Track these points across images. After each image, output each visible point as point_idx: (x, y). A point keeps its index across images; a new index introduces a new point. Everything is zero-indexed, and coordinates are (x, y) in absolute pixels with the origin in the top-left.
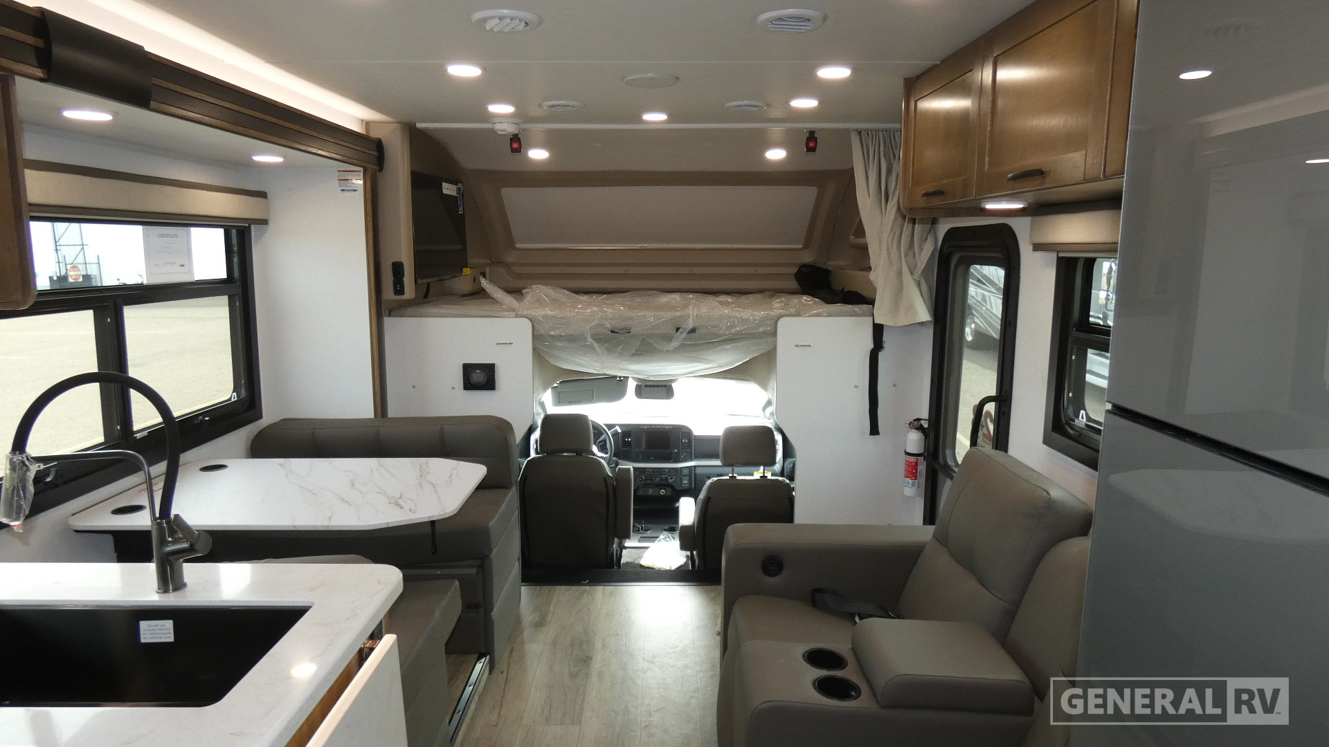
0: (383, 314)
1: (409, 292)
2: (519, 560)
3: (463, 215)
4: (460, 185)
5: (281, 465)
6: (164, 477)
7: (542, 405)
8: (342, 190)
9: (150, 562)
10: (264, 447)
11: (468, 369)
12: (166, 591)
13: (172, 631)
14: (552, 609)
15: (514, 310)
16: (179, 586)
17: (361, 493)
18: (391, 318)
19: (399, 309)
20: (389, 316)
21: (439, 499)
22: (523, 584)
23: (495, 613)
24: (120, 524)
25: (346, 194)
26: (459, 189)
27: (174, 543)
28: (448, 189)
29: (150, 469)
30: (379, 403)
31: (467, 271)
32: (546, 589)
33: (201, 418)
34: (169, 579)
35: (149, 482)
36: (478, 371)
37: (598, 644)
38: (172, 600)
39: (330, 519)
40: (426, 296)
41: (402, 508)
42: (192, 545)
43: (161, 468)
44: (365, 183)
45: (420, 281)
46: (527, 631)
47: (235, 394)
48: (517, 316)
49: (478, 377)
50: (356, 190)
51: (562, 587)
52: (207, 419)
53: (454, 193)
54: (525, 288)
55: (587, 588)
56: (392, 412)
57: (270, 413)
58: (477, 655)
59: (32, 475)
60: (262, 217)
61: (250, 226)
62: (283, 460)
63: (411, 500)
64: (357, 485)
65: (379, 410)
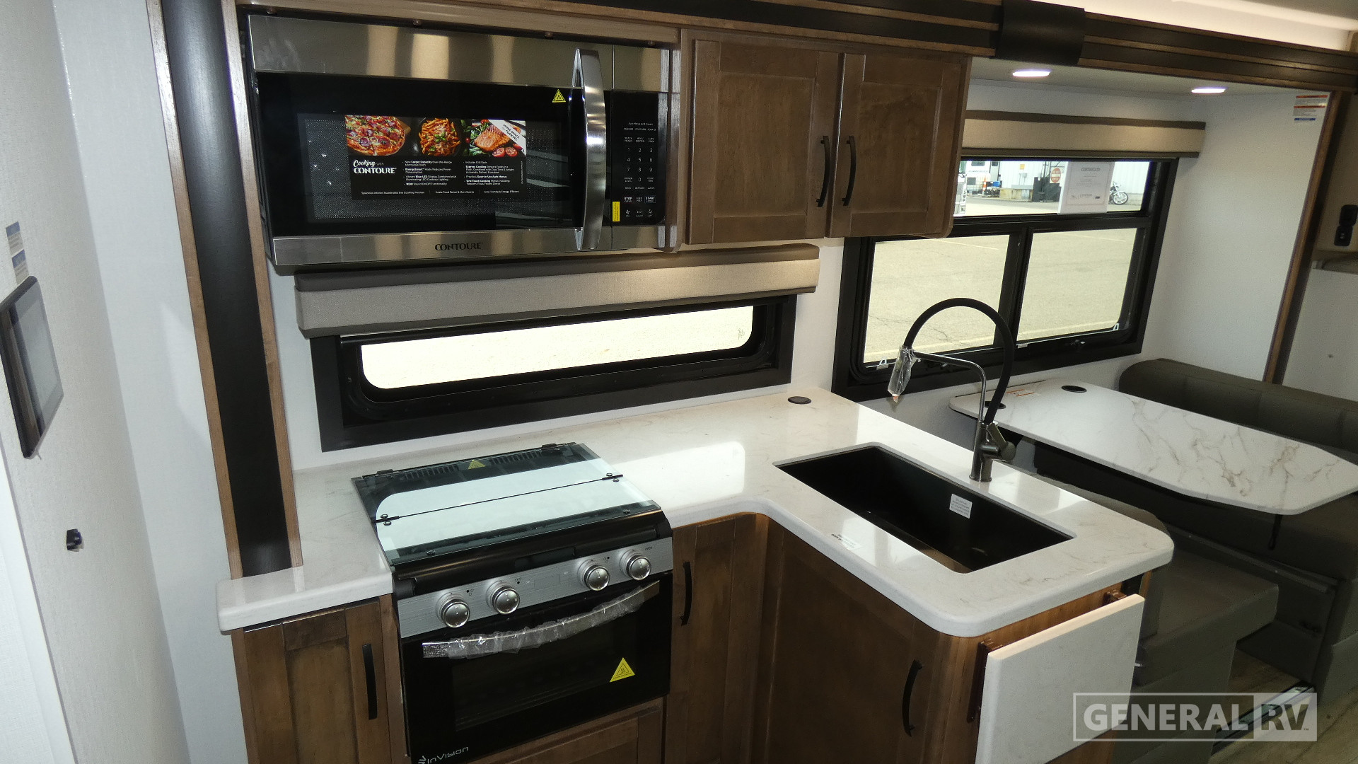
0: (1310, 265)
5: (1135, 403)
8: (1297, 119)
12: (976, 479)
13: (970, 511)
16: (987, 479)
17: (1198, 455)
18: (1319, 270)
20: (1319, 267)
21: (1286, 491)
25: (1300, 123)
27: (989, 444)
29: (986, 382)
30: (1273, 366)
33: (1077, 341)
34: (981, 470)
38: (977, 487)
41: (1233, 485)
42: (999, 451)
44: (1329, 107)
47: (1118, 324)
50: (1314, 119)
52: (1082, 343)
56: (1286, 380)
57: (1150, 350)
58: (1298, 681)
59: (911, 364)
60: (1192, 150)
61: (1178, 159)
62: (1139, 398)
63: (1250, 482)
64: (1199, 446)
65: (1272, 373)
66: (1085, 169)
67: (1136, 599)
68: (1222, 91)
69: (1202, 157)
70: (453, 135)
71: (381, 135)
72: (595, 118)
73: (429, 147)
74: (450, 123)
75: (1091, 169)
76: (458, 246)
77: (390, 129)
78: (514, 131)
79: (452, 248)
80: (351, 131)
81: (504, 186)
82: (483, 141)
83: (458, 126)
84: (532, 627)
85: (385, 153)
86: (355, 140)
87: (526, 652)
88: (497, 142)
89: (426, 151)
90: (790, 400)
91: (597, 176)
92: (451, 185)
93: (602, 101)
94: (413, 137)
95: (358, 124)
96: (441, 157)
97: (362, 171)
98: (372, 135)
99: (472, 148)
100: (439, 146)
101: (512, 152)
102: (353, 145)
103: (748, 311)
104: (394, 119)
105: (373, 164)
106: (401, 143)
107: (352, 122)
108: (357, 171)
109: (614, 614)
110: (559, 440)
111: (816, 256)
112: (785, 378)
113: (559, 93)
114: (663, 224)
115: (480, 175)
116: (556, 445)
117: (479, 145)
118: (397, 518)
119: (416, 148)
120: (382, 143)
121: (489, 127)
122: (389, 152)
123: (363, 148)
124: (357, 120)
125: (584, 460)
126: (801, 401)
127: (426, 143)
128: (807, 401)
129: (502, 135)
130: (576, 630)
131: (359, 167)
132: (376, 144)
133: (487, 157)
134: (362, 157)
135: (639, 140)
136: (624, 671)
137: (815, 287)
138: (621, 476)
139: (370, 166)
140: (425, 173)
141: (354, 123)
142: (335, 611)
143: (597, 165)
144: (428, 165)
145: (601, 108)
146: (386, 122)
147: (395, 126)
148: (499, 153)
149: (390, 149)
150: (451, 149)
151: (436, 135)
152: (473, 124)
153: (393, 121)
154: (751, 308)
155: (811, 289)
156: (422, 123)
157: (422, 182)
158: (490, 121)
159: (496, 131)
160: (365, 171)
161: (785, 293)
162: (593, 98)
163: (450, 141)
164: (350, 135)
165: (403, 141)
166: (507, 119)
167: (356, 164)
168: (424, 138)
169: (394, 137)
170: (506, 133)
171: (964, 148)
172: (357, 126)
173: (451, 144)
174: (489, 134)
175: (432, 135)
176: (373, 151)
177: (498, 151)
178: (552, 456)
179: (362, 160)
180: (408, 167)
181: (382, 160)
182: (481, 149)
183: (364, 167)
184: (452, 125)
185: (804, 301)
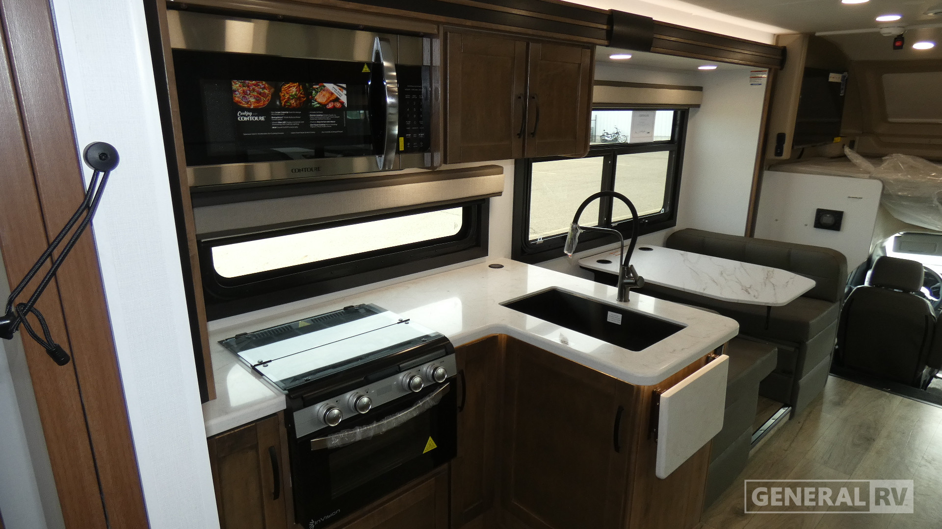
0: (764, 168)
1: (786, 154)
2: (831, 354)
3: (844, 96)
4: (846, 73)
5: (682, 254)
6: (628, 247)
7: (883, 249)
8: (752, 84)
9: (615, 286)
10: (674, 243)
11: (820, 213)
12: (621, 301)
13: (621, 320)
14: (851, 397)
15: (869, 173)
16: (627, 300)
17: (726, 280)
18: (769, 171)
19: (775, 166)
20: (769, 170)
21: (775, 294)
22: (830, 374)
23: (803, 381)
24: (600, 267)
25: (754, 87)
26: (844, 77)
27: (628, 279)
28: (834, 78)
29: (624, 241)
30: (749, 227)
31: (837, 139)
32: (850, 384)
33: (643, 220)
34: (623, 296)
35: (622, 248)
36: (828, 215)
37: (884, 433)
38: (622, 305)
39: (704, 290)
40: (800, 157)
41: (749, 293)
42: (636, 282)
43: (628, 242)
44: (768, 77)
45: (796, 147)
46: (826, 406)
47: (663, 209)
48: (870, 178)
49: (828, 219)
50: (760, 84)
51: (865, 387)
52: (646, 221)
53: (839, 80)
54: (886, 155)
55: (888, 394)
56: (757, 235)
57: (681, 223)
58: (783, 404)
59: (578, 234)
60: (697, 103)
61: (689, 109)
62: (683, 252)
63: (757, 291)
64: (724, 274)
65: (749, 232)
66: (641, 116)
67: (723, 358)
68: (714, 68)
69: (702, 107)
70: (301, 94)
71: (255, 94)
72: (391, 84)
73: (286, 102)
74: (299, 85)
75: (644, 116)
76: (306, 170)
77: (261, 90)
78: (339, 91)
79: (302, 171)
80: (236, 91)
81: (333, 128)
82: (320, 98)
83: (304, 88)
84: (378, 421)
85: (258, 106)
86: (238, 97)
87: (376, 437)
88: (329, 98)
89: (284, 105)
90: (490, 266)
91: (392, 123)
92: (301, 128)
93: (394, 72)
94: (276, 95)
95: (240, 86)
96: (294, 109)
97: (243, 119)
98: (250, 94)
99: (314, 103)
100: (293, 102)
101: (338, 105)
102: (237, 101)
103: (459, 211)
104: (264, 83)
105: (251, 114)
106: (268, 100)
107: (236, 85)
108: (240, 118)
109: (427, 407)
110: (356, 303)
111: (502, 173)
112: (485, 252)
113: (366, 66)
114: (429, 151)
115: (319, 121)
116: (353, 306)
117: (318, 100)
118: (270, 361)
119: (278, 103)
120: (256, 100)
121: (323, 88)
122: (261, 106)
123: (244, 103)
124: (239, 84)
125: (377, 313)
126: (497, 266)
127: (284, 99)
128: (501, 266)
129: (332, 94)
130: (405, 419)
131: (242, 116)
132: (253, 100)
133: (323, 108)
134: (243, 109)
135: (414, 96)
136: (431, 445)
137: (502, 192)
138: (409, 320)
139: (249, 116)
140: (284, 120)
141: (238, 85)
142: (249, 426)
143: (393, 114)
144: (286, 115)
145: (393, 76)
146: (258, 85)
147: (264, 88)
148: (330, 106)
149: (262, 103)
150: (300, 103)
151: (291, 94)
152: (314, 86)
153: (263, 85)
154: (461, 209)
155: (499, 194)
156: (282, 86)
157: (282, 126)
158: (325, 84)
159: (328, 90)
160: (245, 119)
161: (483, 197)
162: (390, 69)
163: (299, 98)
164: (235, 94)
165: (269, 98)
166: (335, 83)
167: (240, 114)
168: (283, 96)
169: (264, 95)
170: (334, 92)
171: (594, 103)
172: (239, 88)
173: (300, 100)
174: (324, 93)
175: (288, 94)
176: (251, 105)
177: (330, 105)
178: (352, 314)
179: (243, 111)
180: (273, 116)
181: (256, 111)
182: (319, 103)
183: (245, 116)
184: (301, 87)
185: (495, 202)
